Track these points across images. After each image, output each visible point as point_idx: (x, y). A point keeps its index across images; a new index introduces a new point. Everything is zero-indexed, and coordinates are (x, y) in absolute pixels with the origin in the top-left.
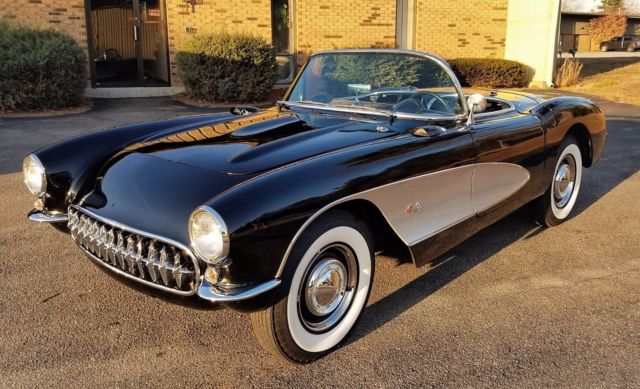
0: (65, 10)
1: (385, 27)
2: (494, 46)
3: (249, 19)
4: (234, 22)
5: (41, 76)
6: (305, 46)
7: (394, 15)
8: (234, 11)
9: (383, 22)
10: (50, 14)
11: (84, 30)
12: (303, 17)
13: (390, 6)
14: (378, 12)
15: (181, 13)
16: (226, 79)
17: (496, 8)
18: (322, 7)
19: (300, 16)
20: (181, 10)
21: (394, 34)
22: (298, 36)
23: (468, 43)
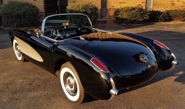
5: (22, 18)
6: (112, 6)
11: (43, 2)
16: (79, 19)
21: (145, 1)
22: (110, 3)
23: (175, 4)
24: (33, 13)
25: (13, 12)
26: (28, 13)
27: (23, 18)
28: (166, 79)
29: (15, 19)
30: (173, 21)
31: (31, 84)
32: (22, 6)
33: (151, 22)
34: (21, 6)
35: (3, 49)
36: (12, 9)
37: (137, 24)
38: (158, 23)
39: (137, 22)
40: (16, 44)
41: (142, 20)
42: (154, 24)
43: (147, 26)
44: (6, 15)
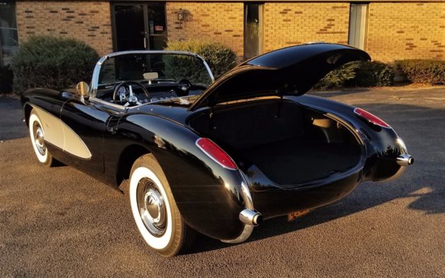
0: (98, 28)
1: (339, 34)
2: (442, 49)
3: (227, 31)
4: (215, 33)
5: (59, 73)
7: (348, 25)
8: (215, 26)
9: (336, 31)
10: (89, 30)
11: (110, 41)
12: (269, 28)
13: (343, 17)
14: (333, 23)
15: (177, 28)
18: (284, 20)
19: (267, 28)
20: (177, 26)
21: (347, 40)
22: (265, 43)
23: (415, 47)
24: (86, 63)
25: (39, 61)
26: (74, 63)
27: (61, 74)
28: (387, 204)
29: (43, 77)
30: (411, 85)
31: (62, 214)
32: (60, 48)
33: (360, 87)
34: (58, 47)
35: (7, 141)
36: (38, 53)
37: (327, 90)
38: (377, 89)
39: (326, 86)
40: (37, 125)
41: (339, 80)
42: (368, 90)
43: (350, 95)
44: (22, 67)
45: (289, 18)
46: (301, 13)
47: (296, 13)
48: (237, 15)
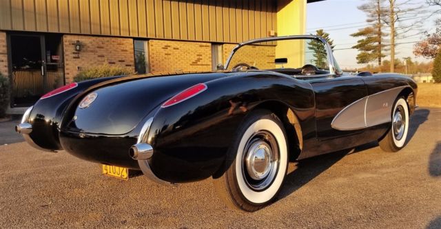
1: (205, 66)
3: (120, 61)
4: (110, 63)
7: (211, 59)
8: (109, 57)
9: (203, 63)
11: (7, 69)
13: (207, 54)
14: (201, 57)
15: (74, 58)
17: (268, 56)
18: (166, 54)
20: (74, 55)
45: (169, 52)
46: (178, 49)
47: (174, 49)
48: (127, 49)
